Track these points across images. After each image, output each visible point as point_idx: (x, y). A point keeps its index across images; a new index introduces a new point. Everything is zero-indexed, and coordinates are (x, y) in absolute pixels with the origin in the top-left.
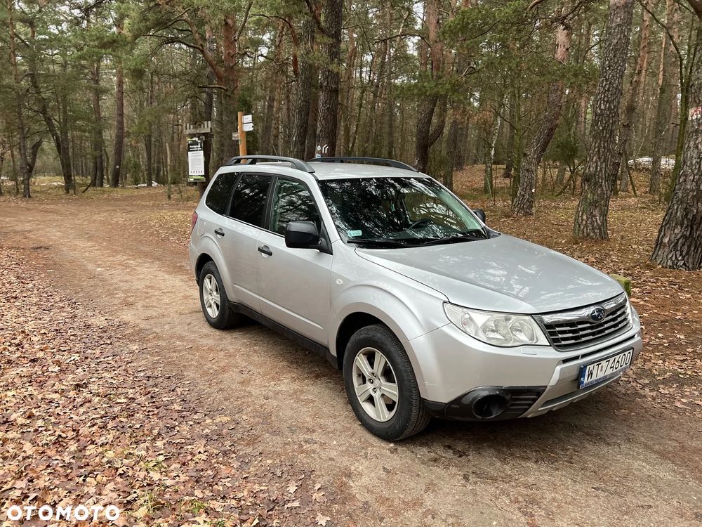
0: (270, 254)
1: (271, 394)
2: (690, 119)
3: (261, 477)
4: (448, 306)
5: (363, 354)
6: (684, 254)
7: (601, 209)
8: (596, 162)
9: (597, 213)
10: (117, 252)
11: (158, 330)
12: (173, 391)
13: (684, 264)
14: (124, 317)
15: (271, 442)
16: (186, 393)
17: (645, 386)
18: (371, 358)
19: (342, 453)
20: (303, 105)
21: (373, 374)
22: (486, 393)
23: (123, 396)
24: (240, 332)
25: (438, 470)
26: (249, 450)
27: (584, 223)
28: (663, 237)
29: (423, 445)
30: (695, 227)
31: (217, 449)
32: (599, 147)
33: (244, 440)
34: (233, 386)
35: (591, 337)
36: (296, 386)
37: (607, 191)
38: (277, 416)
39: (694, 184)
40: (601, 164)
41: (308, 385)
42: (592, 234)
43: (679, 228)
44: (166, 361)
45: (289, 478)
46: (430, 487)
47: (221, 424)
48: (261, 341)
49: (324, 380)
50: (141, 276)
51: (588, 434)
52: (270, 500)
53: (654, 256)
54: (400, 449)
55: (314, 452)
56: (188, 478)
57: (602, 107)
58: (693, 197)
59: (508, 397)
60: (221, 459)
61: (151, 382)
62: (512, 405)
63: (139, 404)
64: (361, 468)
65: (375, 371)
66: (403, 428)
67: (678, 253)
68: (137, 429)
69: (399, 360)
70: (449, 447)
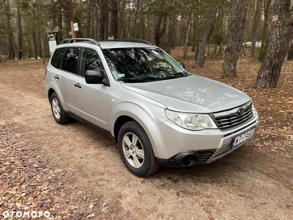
0: (80, 87)
1: (84, 156)
2: (273, 20)
3: (75, 201)
4: (167, 111)
5: (127, 136)
6: (269, 81)
7: (234, 63)
8: (232, 42)
9: (232, 65)
10: (16, 89)
11: (31, 126)
12: (35, 157)
13: (269, 86)
14: (15, 120)
15: (82, 181)
16: (41, 158)
17: (257, 142)
18: (131, 138)
19: (118, 185)
20: (102, 19)
21: (132, 145)
22: (187, 154)
23: (8, 161)
24: (71, 125)
25: (165, 191)
26: (70, 186)
27: (227, 69)
28: (260, 74)
29: (157, 178)
30: (274, 69)
31: (54, 187)
32: (233, 35)
33: (68, 181)
34: (65, 153)
35: (237, 123)
36: (96, 151)
37: (236, 55)
38: (86, 167)
39: (274, 50)
40: (234, 43)
41: (102, 150)
42: (230, 74)
43: (268, 70)
44: (33, 141)
45: (90, 200)
46: (161, 200)
47: (57, 173)
48: (81, 129)
49: (110, 147)
50: (26, 100)
51: (233, 167)
52: (79, 214)
53: (257, 83)
54: (146, 181)
55: (103, 185)
56: (36, 205)
57: (234, 17)
58: (274, 56)
59: (198, 155)
60: (56, 192)
61: (24, 153)
62: (200, 159)
63: (16, 165)
64: (127, 192)
65: (133, 144)
66: (147, 171)
67: (267, 81)
68: (13, 179)
69: (144, 139)
70: (170, 178)
